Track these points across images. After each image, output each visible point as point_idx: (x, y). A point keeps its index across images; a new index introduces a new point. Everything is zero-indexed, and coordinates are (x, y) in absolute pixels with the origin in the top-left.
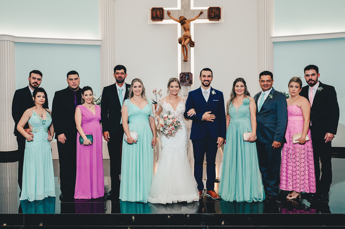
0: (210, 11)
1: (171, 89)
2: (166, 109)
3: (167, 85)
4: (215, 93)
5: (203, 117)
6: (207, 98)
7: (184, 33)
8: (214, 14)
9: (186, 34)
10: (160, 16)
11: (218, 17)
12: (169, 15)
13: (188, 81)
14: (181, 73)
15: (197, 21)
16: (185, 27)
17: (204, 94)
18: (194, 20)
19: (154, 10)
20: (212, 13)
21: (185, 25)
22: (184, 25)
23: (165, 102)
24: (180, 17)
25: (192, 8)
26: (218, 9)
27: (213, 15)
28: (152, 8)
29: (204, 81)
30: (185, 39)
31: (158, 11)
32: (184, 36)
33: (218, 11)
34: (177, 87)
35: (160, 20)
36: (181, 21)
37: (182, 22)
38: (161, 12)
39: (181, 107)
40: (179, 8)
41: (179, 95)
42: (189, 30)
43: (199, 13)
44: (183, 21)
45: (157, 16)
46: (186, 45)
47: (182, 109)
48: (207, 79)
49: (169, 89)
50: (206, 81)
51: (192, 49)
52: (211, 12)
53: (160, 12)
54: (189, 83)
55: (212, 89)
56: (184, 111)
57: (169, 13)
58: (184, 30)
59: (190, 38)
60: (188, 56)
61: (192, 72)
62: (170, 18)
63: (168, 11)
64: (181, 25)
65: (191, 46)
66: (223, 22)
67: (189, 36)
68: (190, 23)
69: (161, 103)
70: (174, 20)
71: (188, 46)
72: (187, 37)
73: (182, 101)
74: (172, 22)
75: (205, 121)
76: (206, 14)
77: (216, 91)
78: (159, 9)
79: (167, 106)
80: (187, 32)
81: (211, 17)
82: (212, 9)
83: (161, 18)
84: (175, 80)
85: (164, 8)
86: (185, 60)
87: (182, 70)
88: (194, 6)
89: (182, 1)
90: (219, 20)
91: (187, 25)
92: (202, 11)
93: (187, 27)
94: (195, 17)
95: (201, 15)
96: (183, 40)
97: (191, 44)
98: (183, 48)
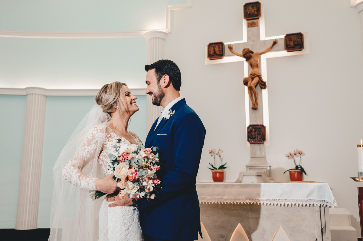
0: (288, 39)
8: (294, 42)
9: (253, 72)
10: (219, 53)
11: (299, 46)
12: (230, 50)
13: (259, 136)
14: (250, 126)
16: (252, 62)
18: (265, 53)
19: (211, 46)
20: (290, 42)
21: (252, 60)
22: (250, 60)
24: (244, 50)
25: (263, 37)
26: (300, 36)
28: (208, 44)
30: (253, 79)
31: (217, 46)
32: (251, 74)
33: (299, 38)
35: (219, 57)
37: (246, 56)
38: (221, 47)
40: (245, 40)
42: (257, 66)
43: (272, 43)
44: (248, 55)
45: (215, 53)
46: (253, 86)
51: (265, 92)
53: (219, 48)
54: (260, 139)
57: (230, 48)
58: (250, 67)
59: (259, 77)
60: (259, 101)
61: (265, 125)
63: (229, 45)
64: (246, 61)
65: (262, 88)
67: (258, 74)
70: (237, 55)
72: (255, 76)
76: (282, 44)
78: (218, 44)
80: (256, 69)
81: (289, 47)
82: (290, 36)
83: (221, 55)
85: (224, 43)
86: (254, 107)
87: (250, 121)
88: (266, 36)
89: (248, 32)
90: (301, 50)
91: (255, 60)
92: (276, 40)
93: (254, 63)
94: (266, 49)
95: (275, 46)
96: (249, 80)
97: (262, 85)
98: (249, 91)
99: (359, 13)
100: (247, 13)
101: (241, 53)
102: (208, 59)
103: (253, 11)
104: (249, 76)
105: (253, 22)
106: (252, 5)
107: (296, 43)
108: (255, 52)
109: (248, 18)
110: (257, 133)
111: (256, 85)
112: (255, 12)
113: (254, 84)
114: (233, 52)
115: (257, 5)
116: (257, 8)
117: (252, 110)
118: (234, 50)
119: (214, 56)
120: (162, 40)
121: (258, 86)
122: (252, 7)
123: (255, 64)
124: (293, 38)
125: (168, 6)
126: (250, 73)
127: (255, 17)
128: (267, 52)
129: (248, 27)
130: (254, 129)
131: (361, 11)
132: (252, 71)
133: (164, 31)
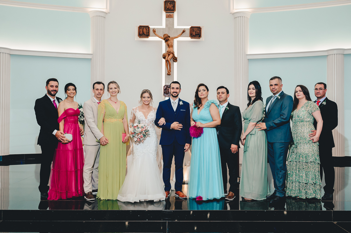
1: (144, 99)
2: (138, 117)
3: (140, 96)
4: (183, 104)
5: (171, 126)
6: (175, 107)
7: (168, 49)
8: (195, 32)
10: (146, 34)
11: (198, 36)
14: (165, 86)
15: (180, 39)
16: (169, 43)
17: (172, 104)
18: (177, 37)
19: (140, 28)
21: (169, 42)
22: (167, 42)
23: (137, 111)
24: (164, 35)
25: (176, 26)
26: (199, 28)
27: (194, 33)
28: (139, 26)
29: (173, 93)
30: (169, 55)
31: (145, 28)
32: (167, 52)
33: (198, 30)
34: (148, 98)
35: (146, 37)
36: (165, 38)
38: (147, 29)
39: (152, 115)
40: (164, 26)
41: (150, 105)
42: (172, 46)
43: (182, 31)
44: (167, 39)
45: (143, 33)
46: (169, 60)
47: (152, 117)
48: (175, 91)
49: (142, 100)
50: (174, 92)
51: (175, 64)
52: (193, 31)
53: (146, 30)
55: (180, 100)
56: (154, 119)
57: (154, 31)
58: (167, 46)
59: (173, 54)
60: (171, 70)
62: (155, 35)
63: (153, 29)
64: (165, 42)
65: (174, 61)
66: (204, 40)
67: (172, 52)
68: (173, 40)
69: (134, 112)
71: (171, 61)
72: (170, 53)
73: (153, 110)
74: (157, 39)
75: (173, 130)
76: (188, 32)
77: (183, 102)
79: (140, 115)
80: (171, 48)
81: (192, 35)
82: (193, 28)
83: (148, 35)
84: (147, 91)
85: (150, 26)
86: (168, 74)
88: (178, 25)
89: (166, 21)
90: (199, 38)
94: (178, 35)
95: (183, 34)
96: (167, 56)
97: (174, 59)
98: (166, 63)
99: (235, 18)
100: (166, 8)
102: (138, 37)
103: (170, 7)
105: (170, 14)
106: (170, 2)
107: (197, 33)
109: (167, 11)
111: (171, 59)
115: (173, 3)
116: (173, 5)
118: (156, 32)
119: (142, 36)
120: (103, 18)
124: (195, 29)
127: (171, 11)
129: (167, 17)
131: (236, 18)
133: (104, 10)
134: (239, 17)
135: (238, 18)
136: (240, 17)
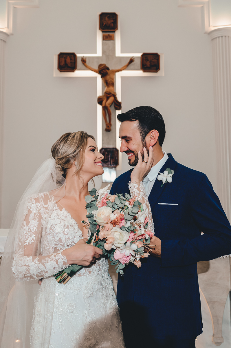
0: (144, 58)
8: (151, 62)
9: (108, 91)
10: (71, 65)
11: (155, 67)
12: (83, 64)
13: (112, 160)
14: (102, 149)
15: (126, 73)
16: (107, 79)
18: (120, 70)
19: (62, 56)
20: (146, 62)
21: (108, 77)
22: (105, 78)
24: (100, 66)
25: (118, 53)
26: (156, 56)
27: (148, 64)
28: (58, 53)
30: (108, 98)
31: (68, 57)
32: (106, 93)
33: (155, 59)
35: (71, 70)
37: (102, 72)
38: (73, 58)
40: (99, 53)
42: (113, 84)
43: (128, 61)
44: (104, 72)
45: (66, 64)
46: (108, 106)
52: (145, 60)
53: (71, 59)
54: (113, 163)
57: (84, 61)
59: (115, 96)
60: (112, 123)
61: (117, 148)
62: (86, 68)
63: (82, 58)
64: (102, 77)
65: (116, 109)
66: (163, 75)
67: (113, 93)
68: (115, 75)
70: (92, 70)
71: (112, 109)
72: (110, 95)
76: (138, 62)
78: (70, 55)
80: (111, 88)
81: (145, 67)
82: (147, 56)
83: (72, 68)
85: (76, 54)
86: (108, 128)
87: (103, 144)
88: (122, 52)
89: (103, 45)
90: (157, 72)
91: (110, 78)
92: (133, 58)
93: (109, 81)
94: (122, 67)
95: (130, 65)
96: (104, 99)
97: (117, 105)
98: (104, 111)
99: (212, 40)
100: (103, 24)
101: (97, 68)
102: (58, 71)
103: (109, 22)
104: (104, 94)
105: (109, 35)
106: (108, 16)
107: (152, 64)
108: (111, 69)
109: (104, 29)
110: (109, 156)
111: (111, 105)
112: (111, 24)
113: (109, 104)
114: (86, 66)
115: (113, 17)
116: (113, 20)
117: (105, 132)
118: (88, 63)
119: (65, 69)
120: (2, 41)
121: (113, 107)
122: (108, 17)
123: (111, 82)
124: (149, 58)
125: (10, 1)
126: (104, 91)
127: (111, 29)
128: (123, 70)
129: (104, 39)
130: (107, 152)
131: (214, 39)
132: (107, 89)
133: (4, 31)
134: (220, 38)
135: (217, 39)
136: (222, 37)
